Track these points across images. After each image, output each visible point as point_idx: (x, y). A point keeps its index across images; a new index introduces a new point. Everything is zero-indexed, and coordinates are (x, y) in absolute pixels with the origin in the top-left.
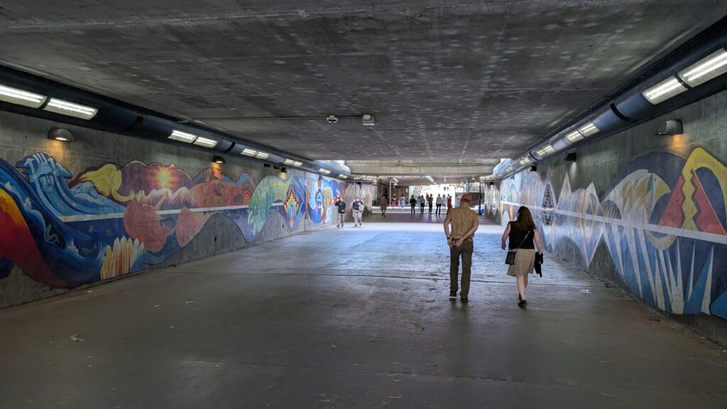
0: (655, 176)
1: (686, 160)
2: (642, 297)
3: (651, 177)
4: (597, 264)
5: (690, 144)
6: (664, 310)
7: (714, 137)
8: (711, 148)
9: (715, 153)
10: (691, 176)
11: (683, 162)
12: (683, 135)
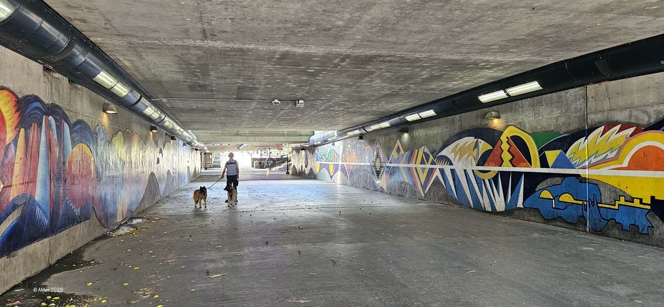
0: (479, 140)
1: (503, 132)
2: (472, 207)
3: (477, 141)
4: (432, 194)
5: (505, 124)
6: (491, 210)
7: (521, 121)
8: (520, 127)
9: (523, 128)
10: (507, 140)
11: (501, 133)
12: (500, 119)
